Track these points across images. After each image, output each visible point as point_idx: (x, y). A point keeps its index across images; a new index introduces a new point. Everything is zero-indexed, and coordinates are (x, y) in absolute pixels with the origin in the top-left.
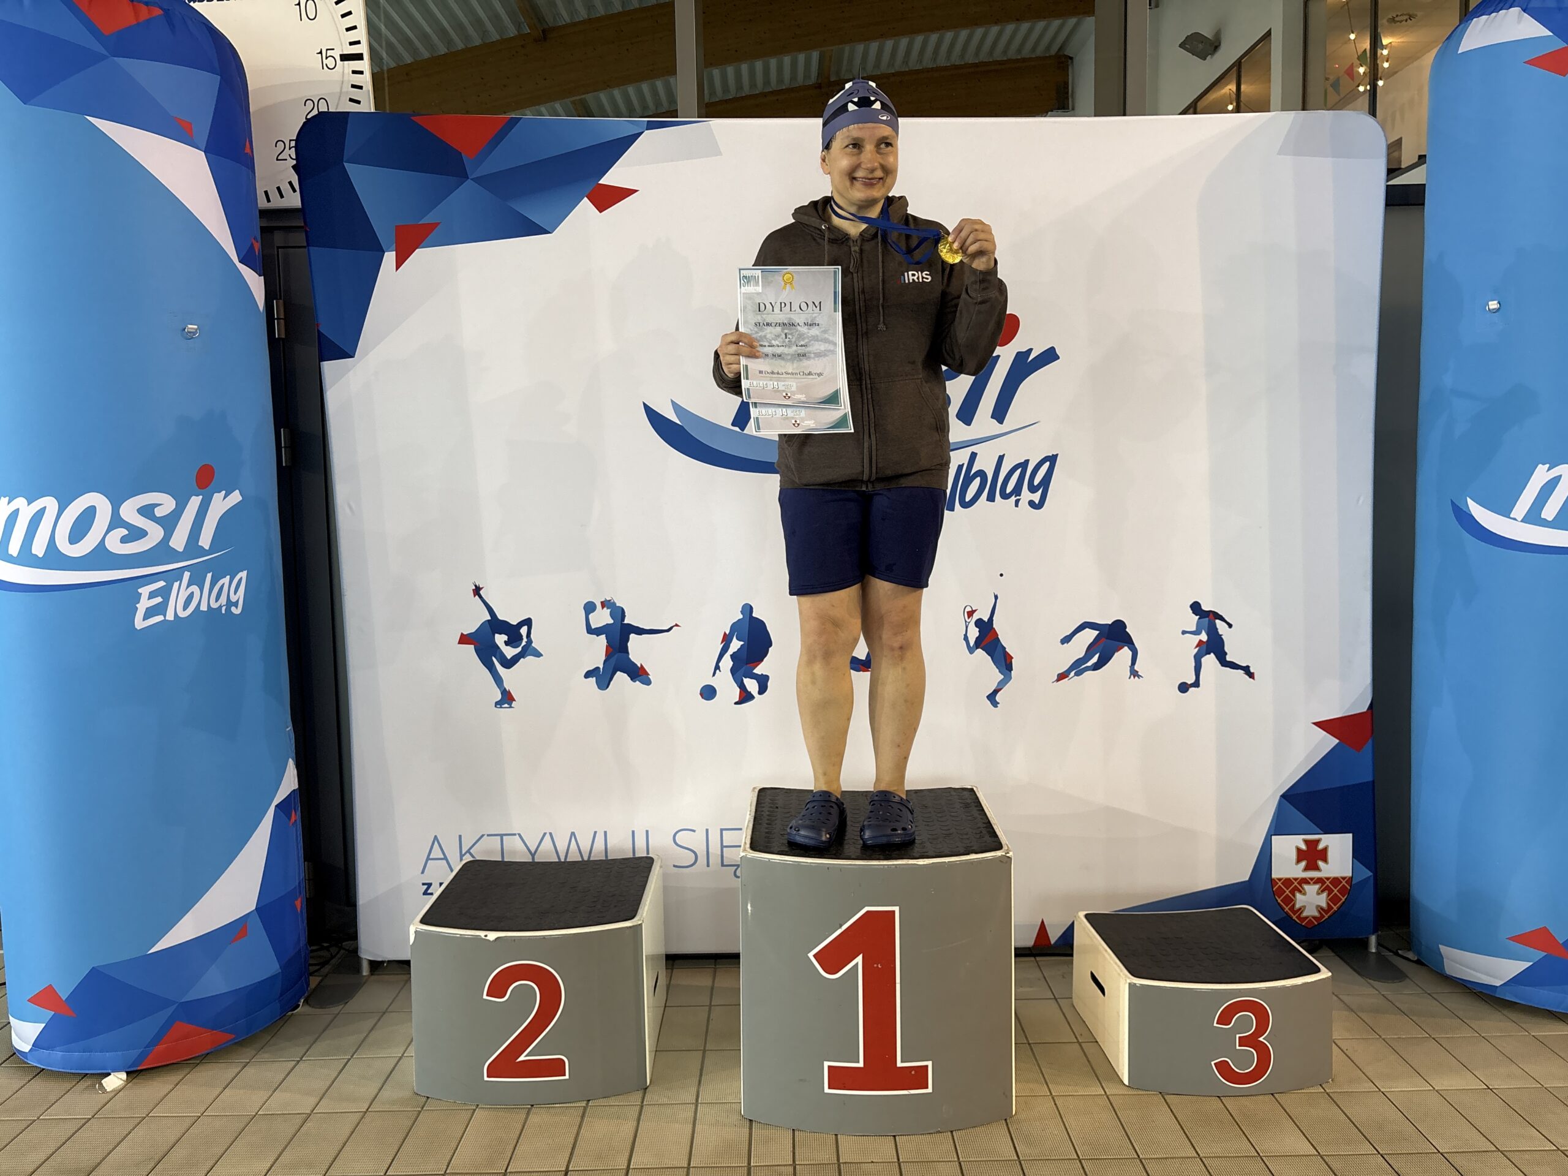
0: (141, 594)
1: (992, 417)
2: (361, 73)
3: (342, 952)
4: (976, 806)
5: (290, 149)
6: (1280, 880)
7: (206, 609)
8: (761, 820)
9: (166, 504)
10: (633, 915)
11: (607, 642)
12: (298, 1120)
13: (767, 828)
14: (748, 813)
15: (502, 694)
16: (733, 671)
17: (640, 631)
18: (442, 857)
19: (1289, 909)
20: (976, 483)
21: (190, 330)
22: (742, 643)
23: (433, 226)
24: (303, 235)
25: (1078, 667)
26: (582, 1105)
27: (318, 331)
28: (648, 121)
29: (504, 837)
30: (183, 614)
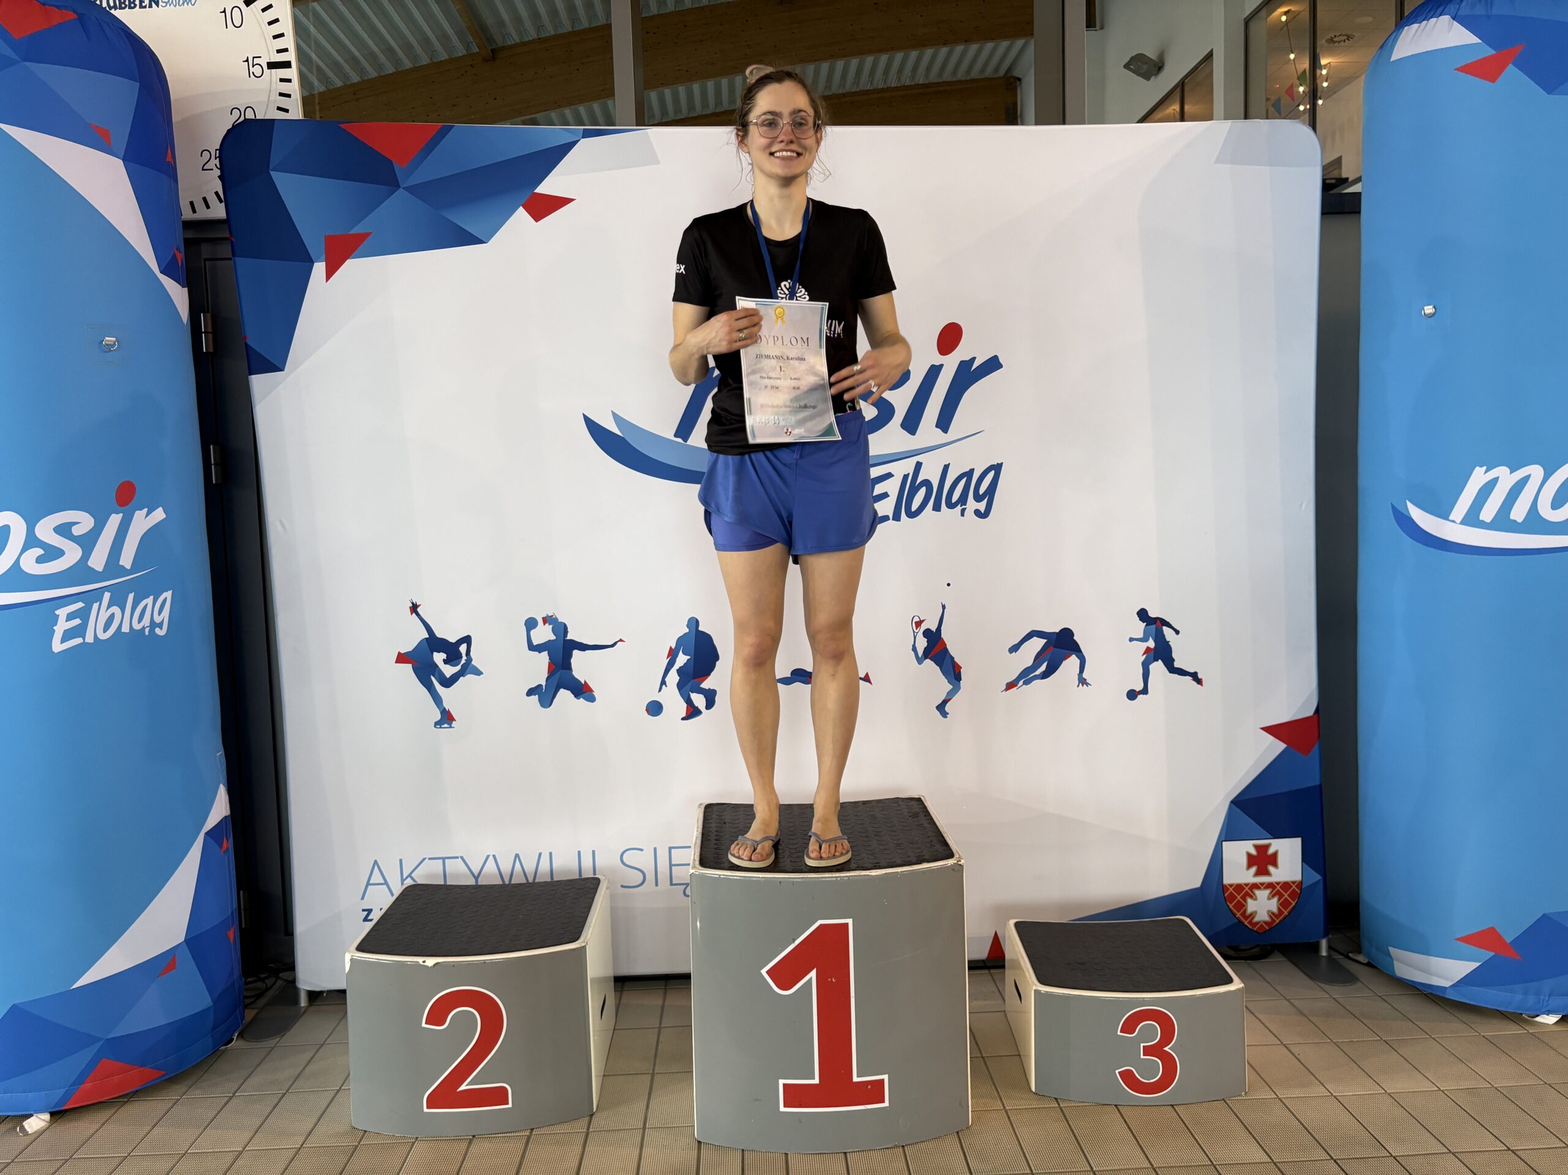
0: (59, 615)
1: (937, 426)
2: (289, 81)
3: (280, 983)
4: (925, 816)
5: (216, 159)
6: (1231, 885)
7: (128, 631)
8: (709, 836)
9: (84, 522)
10: (577, 937)
11: (550, 659)
12: (229, 1158)
13: (715, 844)
14: (696, 829)
15: (441, 713)
16: (680, 686)
17: (583, 647)
18: (383, 882)
19: (1241, 915)
20: (922, 493)
21: (107, 343)
22: (689, 657)
23: (363, 237)
24: (230, 247)
25: (1026, 676)
26: (526, 1134)
27: (247, 345)
28: (584, 129)
29: (446, 860)
30: (103, 636)
